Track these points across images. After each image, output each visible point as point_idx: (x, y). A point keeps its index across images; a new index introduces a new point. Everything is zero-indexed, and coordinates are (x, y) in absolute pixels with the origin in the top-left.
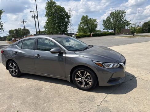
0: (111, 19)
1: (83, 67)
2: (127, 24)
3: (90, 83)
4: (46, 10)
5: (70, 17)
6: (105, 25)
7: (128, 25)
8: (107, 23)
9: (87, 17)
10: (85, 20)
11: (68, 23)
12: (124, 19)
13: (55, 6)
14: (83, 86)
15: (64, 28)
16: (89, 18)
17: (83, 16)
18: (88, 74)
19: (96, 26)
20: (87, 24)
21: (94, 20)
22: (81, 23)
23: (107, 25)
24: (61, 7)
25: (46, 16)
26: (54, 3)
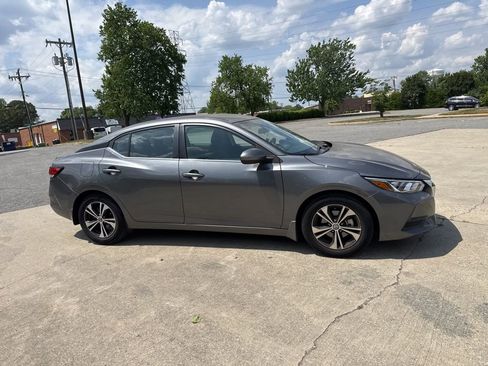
0: (312, 69)
1: (336, 196)
2: (360, 81)
3: (356, 236)
4: (102, 38)
5: (185, 62)
6: (294, 87)
7: (361, 85)
8: (299, 80)
9: (238, 60)
10: (232, 70)
11: (178, 78)
12: (351, 67)
13: (135, 24)
14: (334, 246)
15: (166, 96)
16: (244, 65)
17: (225, 58)
18: (351, 213)
19: (266, 88)
20: (241, 83)
21: (259, 70)
22: (219, 81)
23: (299, 85)
24: (154, 26)
25: (101, 58)
26: (129, 14)
